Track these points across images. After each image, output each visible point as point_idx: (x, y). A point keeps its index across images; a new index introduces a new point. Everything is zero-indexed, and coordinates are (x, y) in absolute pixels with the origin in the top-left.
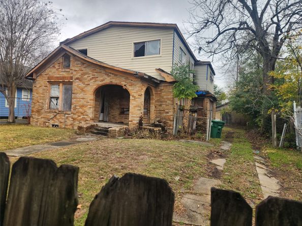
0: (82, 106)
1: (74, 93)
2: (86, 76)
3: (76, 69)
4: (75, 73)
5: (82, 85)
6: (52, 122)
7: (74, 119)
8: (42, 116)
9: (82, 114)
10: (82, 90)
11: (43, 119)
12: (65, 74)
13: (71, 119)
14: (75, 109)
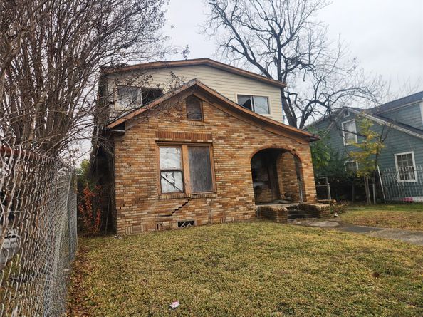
0: (236, 182)
1: (217, 162)
2: (235, 135)
3: (215, 123)
4: (215, 129)
5: (230, 149)
6: (177, 218)
7: (225, 205)
8: (152, 209)
9: (238, 194)
10: (232, 156)
11: (153, 216)
12: (195, 130)
13: (219, 206)
14: (223, 187)
